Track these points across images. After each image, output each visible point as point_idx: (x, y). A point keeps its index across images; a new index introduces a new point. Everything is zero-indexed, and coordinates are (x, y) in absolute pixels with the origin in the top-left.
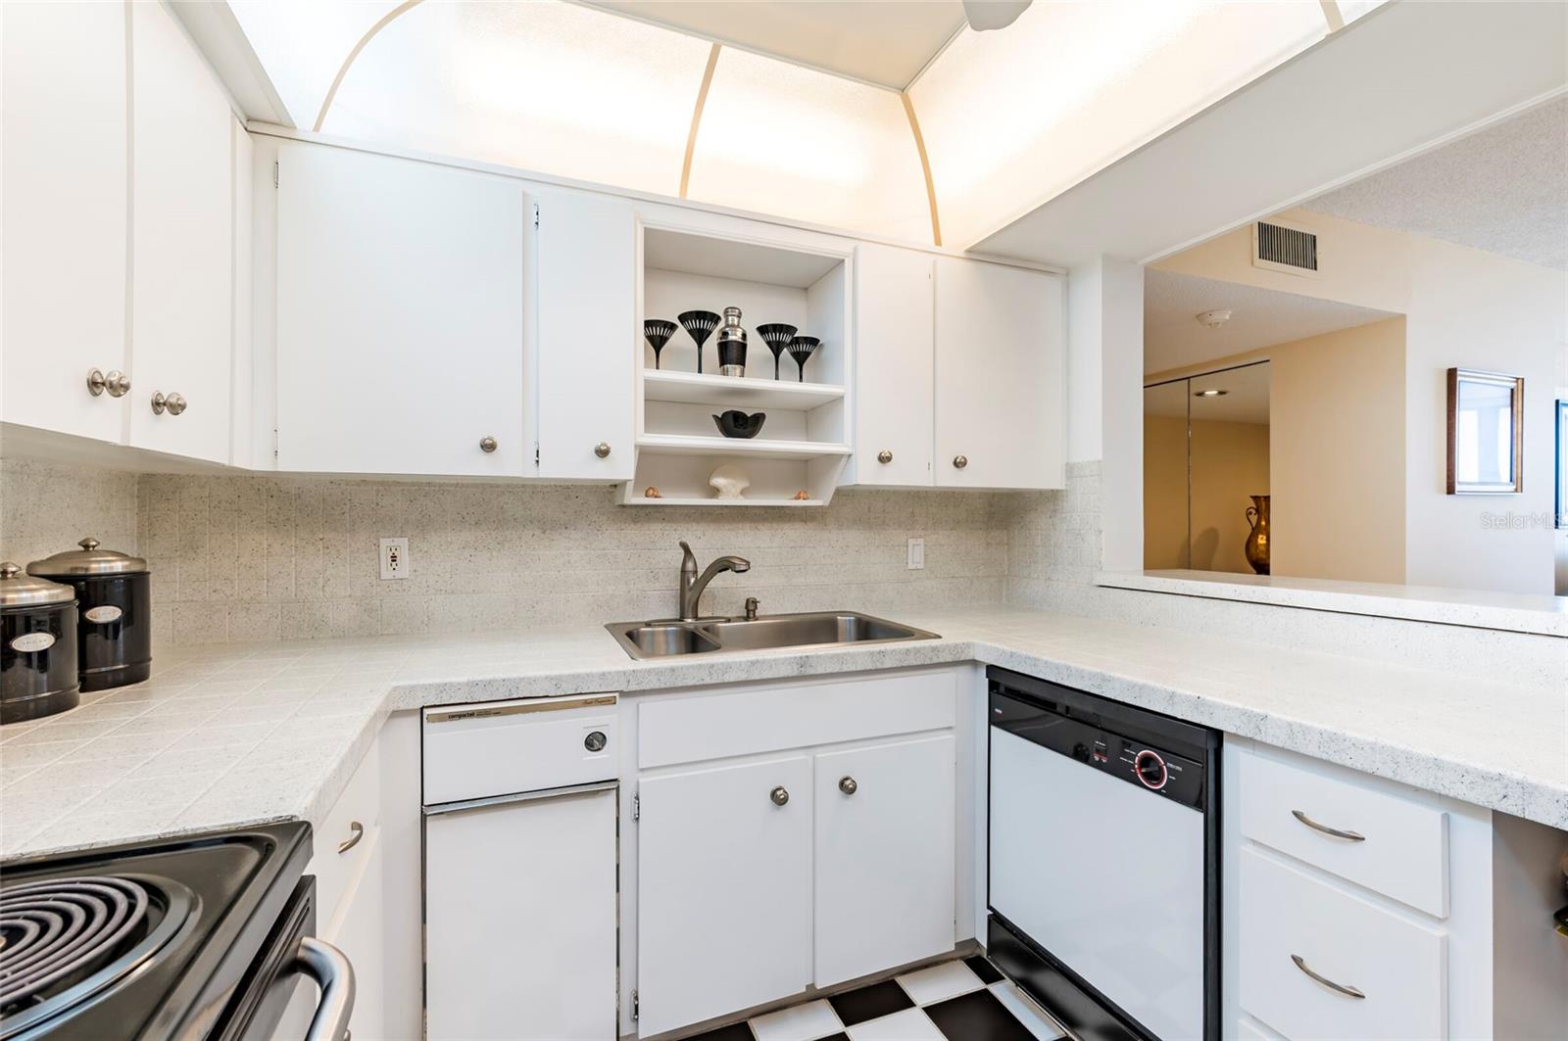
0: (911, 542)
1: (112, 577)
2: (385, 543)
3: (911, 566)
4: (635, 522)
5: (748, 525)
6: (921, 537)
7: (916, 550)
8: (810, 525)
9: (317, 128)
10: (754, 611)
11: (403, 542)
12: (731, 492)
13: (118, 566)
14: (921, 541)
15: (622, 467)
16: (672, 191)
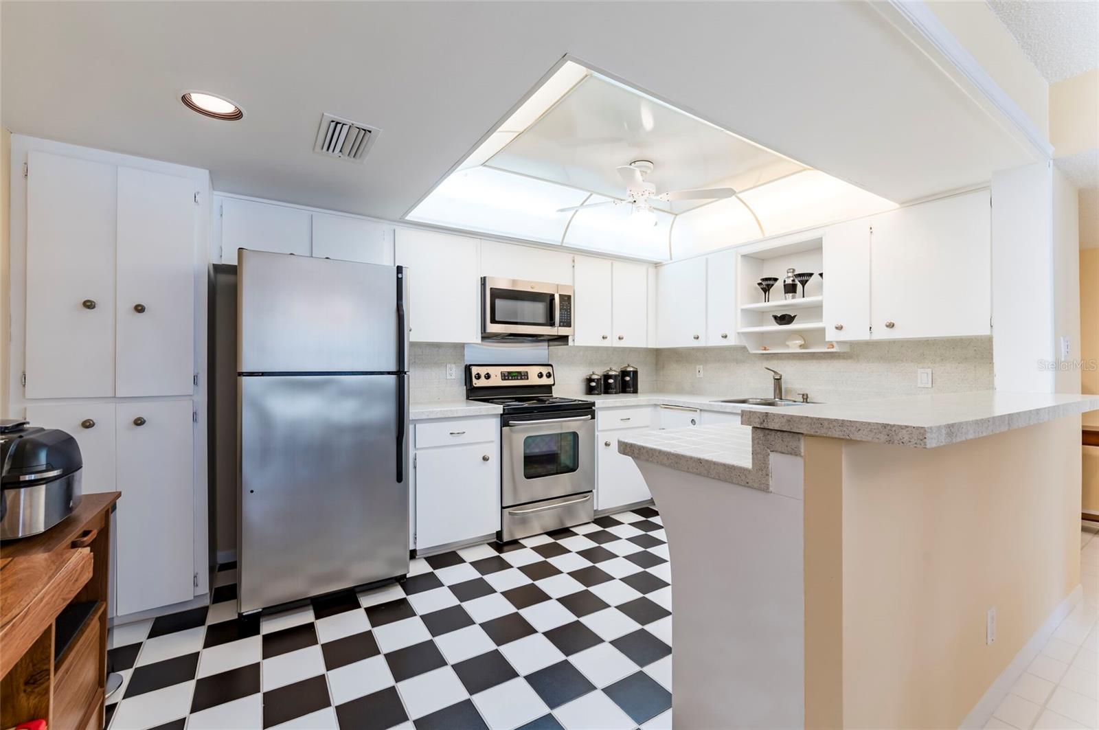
0: (920, 371)
1: (631, 371)
2: (698, 367)
3: (919, 385)
4: (767, 360)
5: (814, 361)
6: (929, 368)
7: (923, 375)
8: (849, 361)
9: (671, 259)
10: (807, 399)
11: (701, 366)
12: (794, 347)
13: (632, 369)
14: (929, 371)
15: (732, 341)
16: (760, 237)
